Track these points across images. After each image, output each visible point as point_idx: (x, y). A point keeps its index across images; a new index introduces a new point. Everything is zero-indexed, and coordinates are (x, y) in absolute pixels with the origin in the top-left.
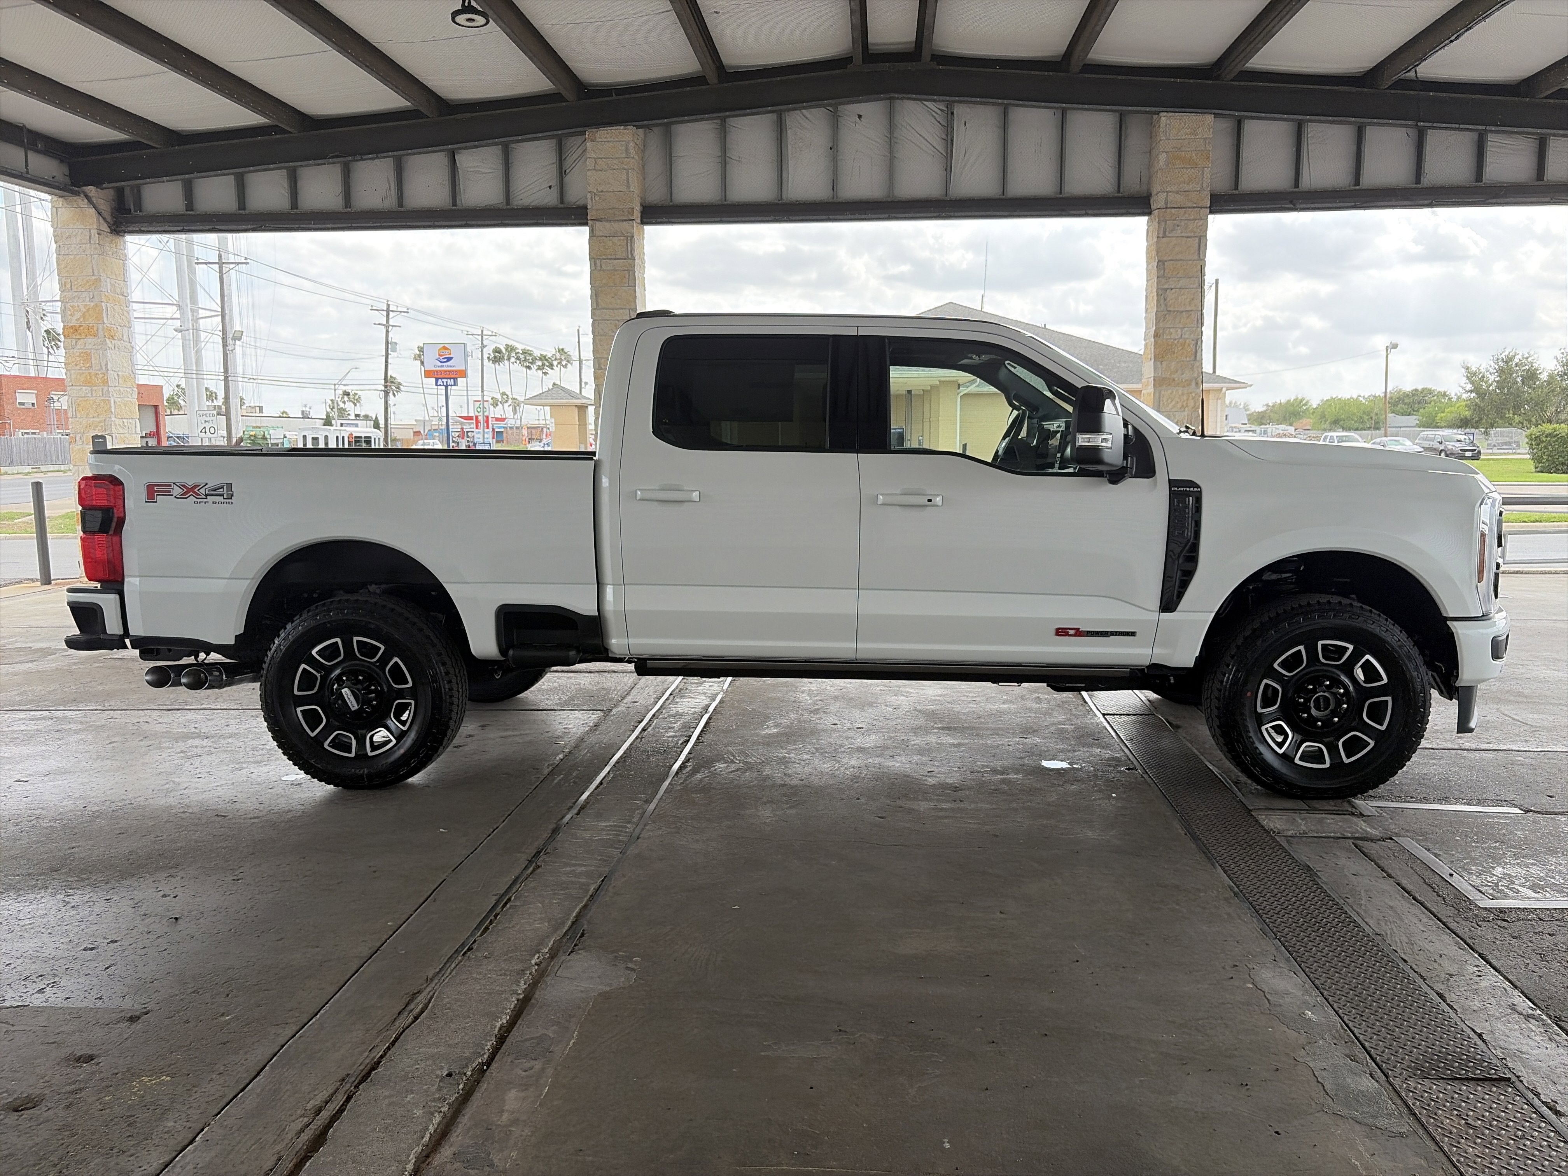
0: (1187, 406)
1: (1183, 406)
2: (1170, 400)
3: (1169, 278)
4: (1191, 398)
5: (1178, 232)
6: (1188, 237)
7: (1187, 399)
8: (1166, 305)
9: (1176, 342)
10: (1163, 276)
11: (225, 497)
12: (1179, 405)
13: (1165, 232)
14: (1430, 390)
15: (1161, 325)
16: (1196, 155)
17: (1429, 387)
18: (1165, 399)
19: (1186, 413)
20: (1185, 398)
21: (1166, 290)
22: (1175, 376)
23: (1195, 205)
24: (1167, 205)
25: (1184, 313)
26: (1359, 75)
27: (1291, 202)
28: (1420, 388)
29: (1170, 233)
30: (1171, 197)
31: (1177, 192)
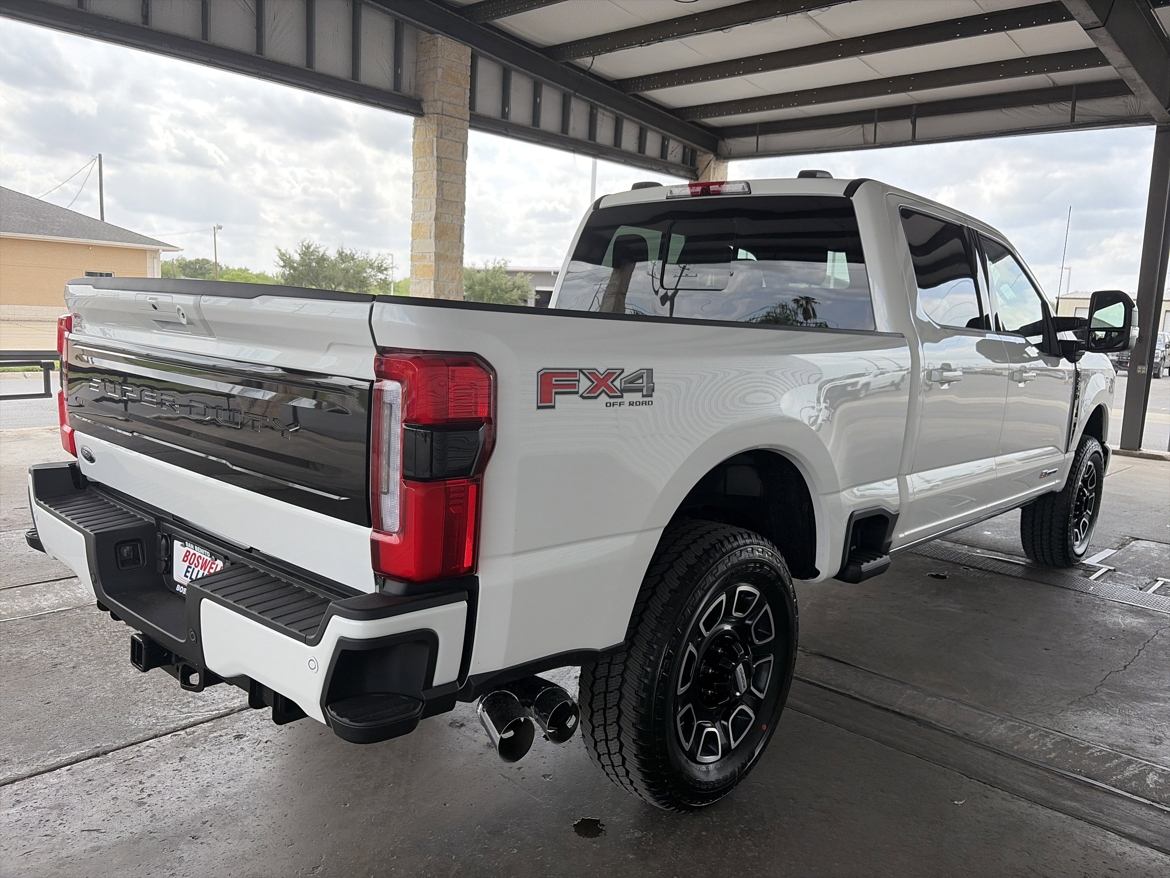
0: (455, 279)
1: (452, 278)
2: (445, 273)
3: (445, 173)
4: (458, 272)
5: (450, 137)
6: (456, 142)
7: (456, 273)
8: (442, 195)
9: (449, 225)
10: (441, 170)
11: (645, 393)
12: (450, 277)
13: (441, 134)
14: (207, 260)
15: (440, 210)
16: (461, 76)
17: (207, 258)
18: (442, 271)
19: (454, 284)
20: (454, 271)
21: (443, 182)
22: (448, 253)
23: (460, 117)
24: (443, 112)
25: (454, 203)
26: (540, 47)
27: (506, 130)
28: (201, 258)
29: (445, 135)
30: (446, 106)
31: (449, 103)
